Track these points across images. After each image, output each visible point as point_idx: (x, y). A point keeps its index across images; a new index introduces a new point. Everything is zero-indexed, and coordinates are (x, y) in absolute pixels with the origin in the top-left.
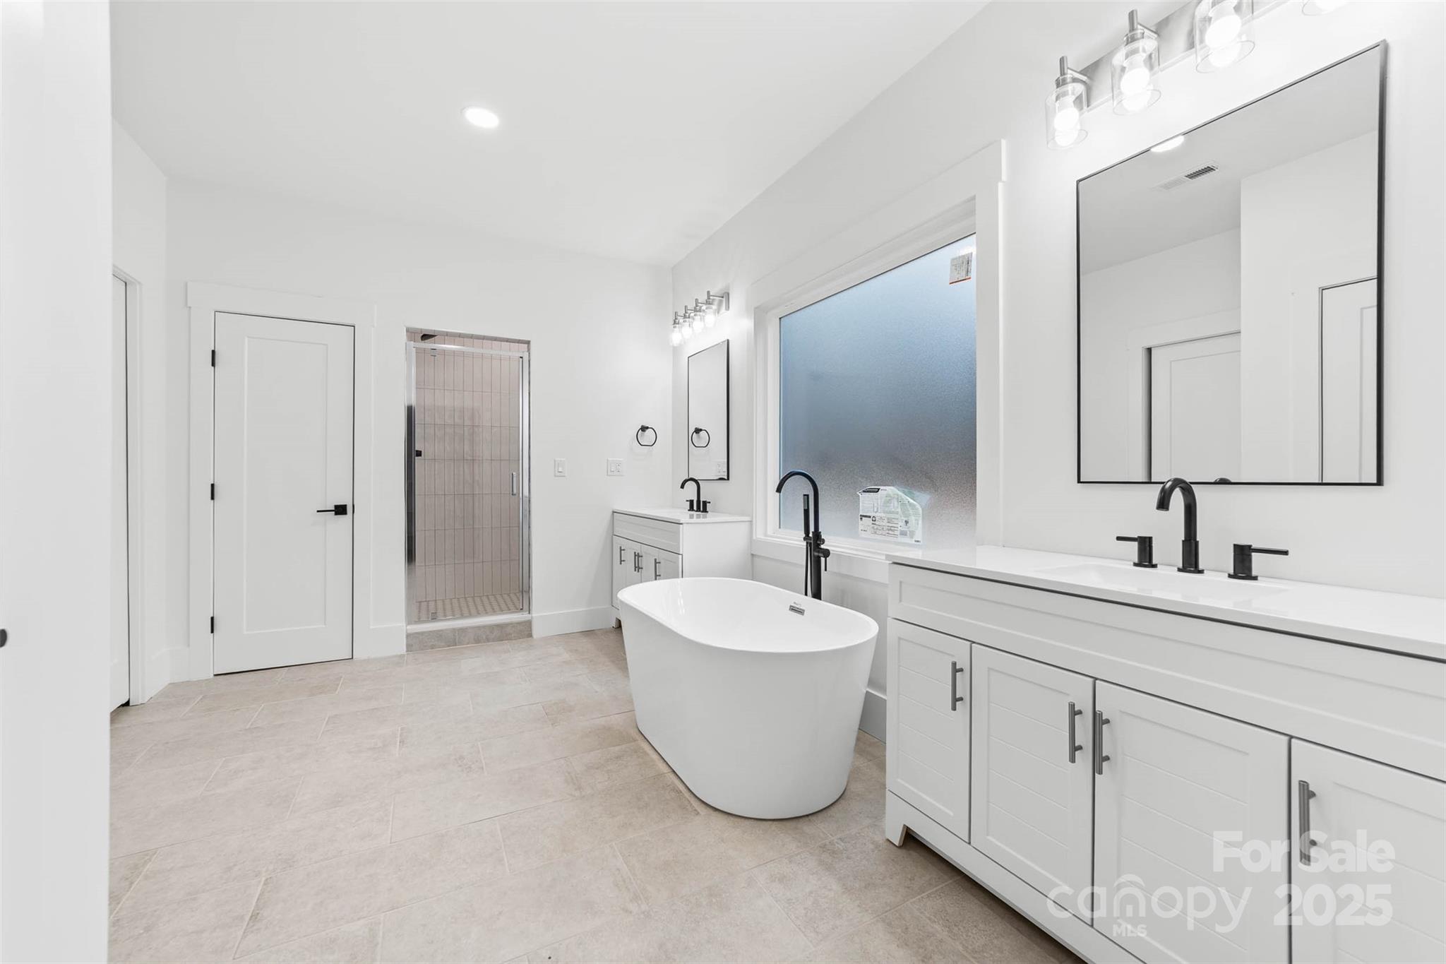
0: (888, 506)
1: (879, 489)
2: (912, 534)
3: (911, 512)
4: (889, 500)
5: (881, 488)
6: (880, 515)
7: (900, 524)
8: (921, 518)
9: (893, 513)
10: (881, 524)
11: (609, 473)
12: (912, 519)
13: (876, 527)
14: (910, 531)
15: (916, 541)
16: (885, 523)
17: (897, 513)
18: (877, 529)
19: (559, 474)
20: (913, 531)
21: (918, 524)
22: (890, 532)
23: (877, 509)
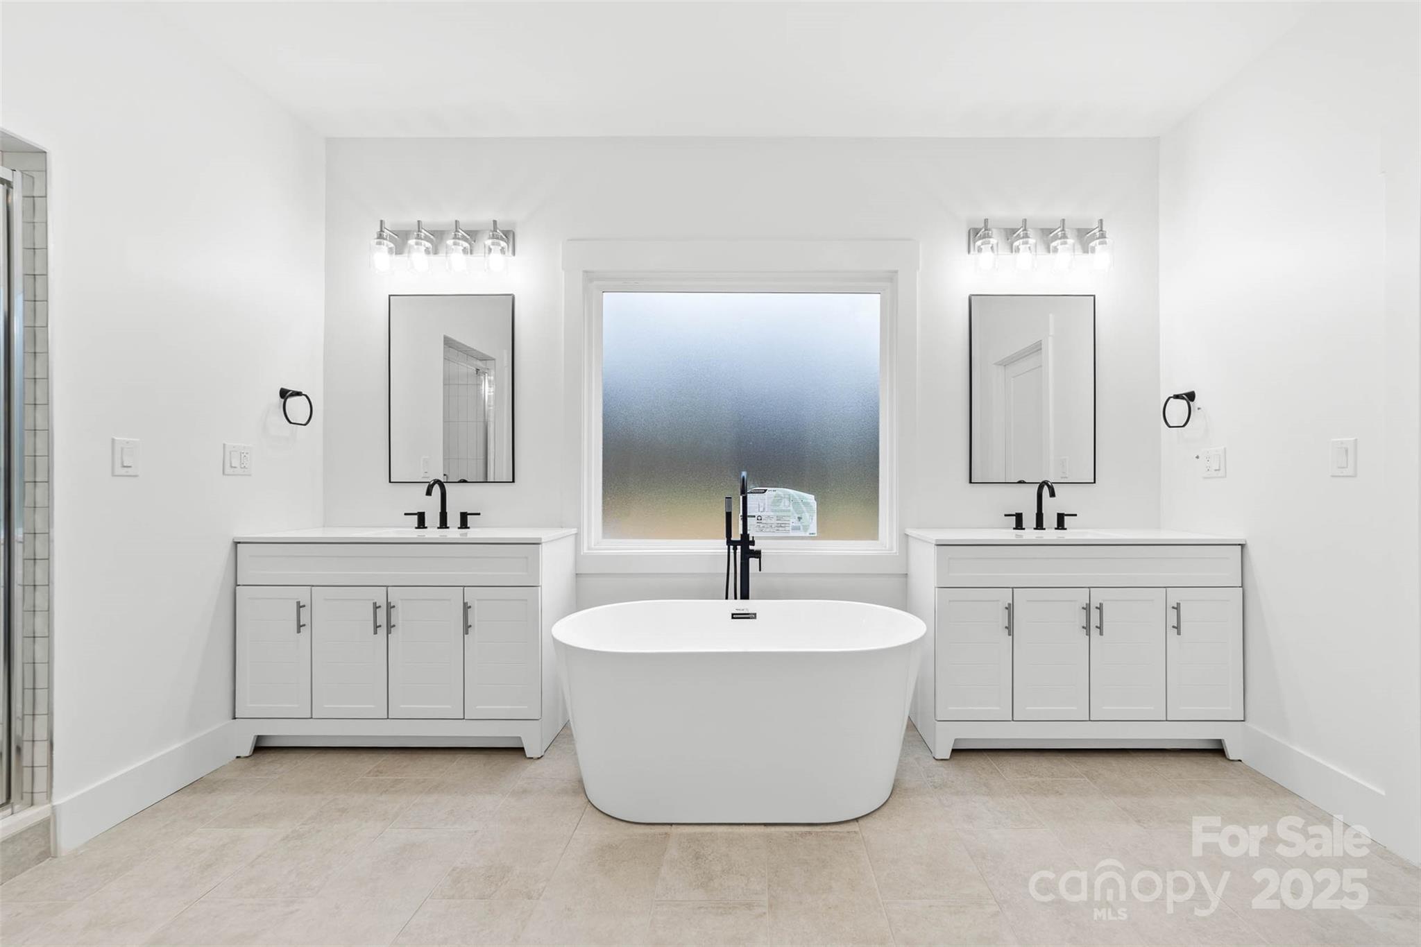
0: (778, 506)
1: (765, 490)
2: (806, 529)
3: (804, 509)
4: (778, 500)
5: (768, 489)
6: (768, 514)
7: (792, 520)
8: (816, 514)
9: (784, 511)
10: (769, 521)
11: (228, 470)
12: (806, 516)
13: (761, 525)
14: (803, 526)
15: (810, 534)
16: (774, 521)
17: (789, 511)
18: (764, 527)
19: (124, 471)
20: (806, 526)
21: (812, 519)
22: (780, 529)
23: (764, 509)
